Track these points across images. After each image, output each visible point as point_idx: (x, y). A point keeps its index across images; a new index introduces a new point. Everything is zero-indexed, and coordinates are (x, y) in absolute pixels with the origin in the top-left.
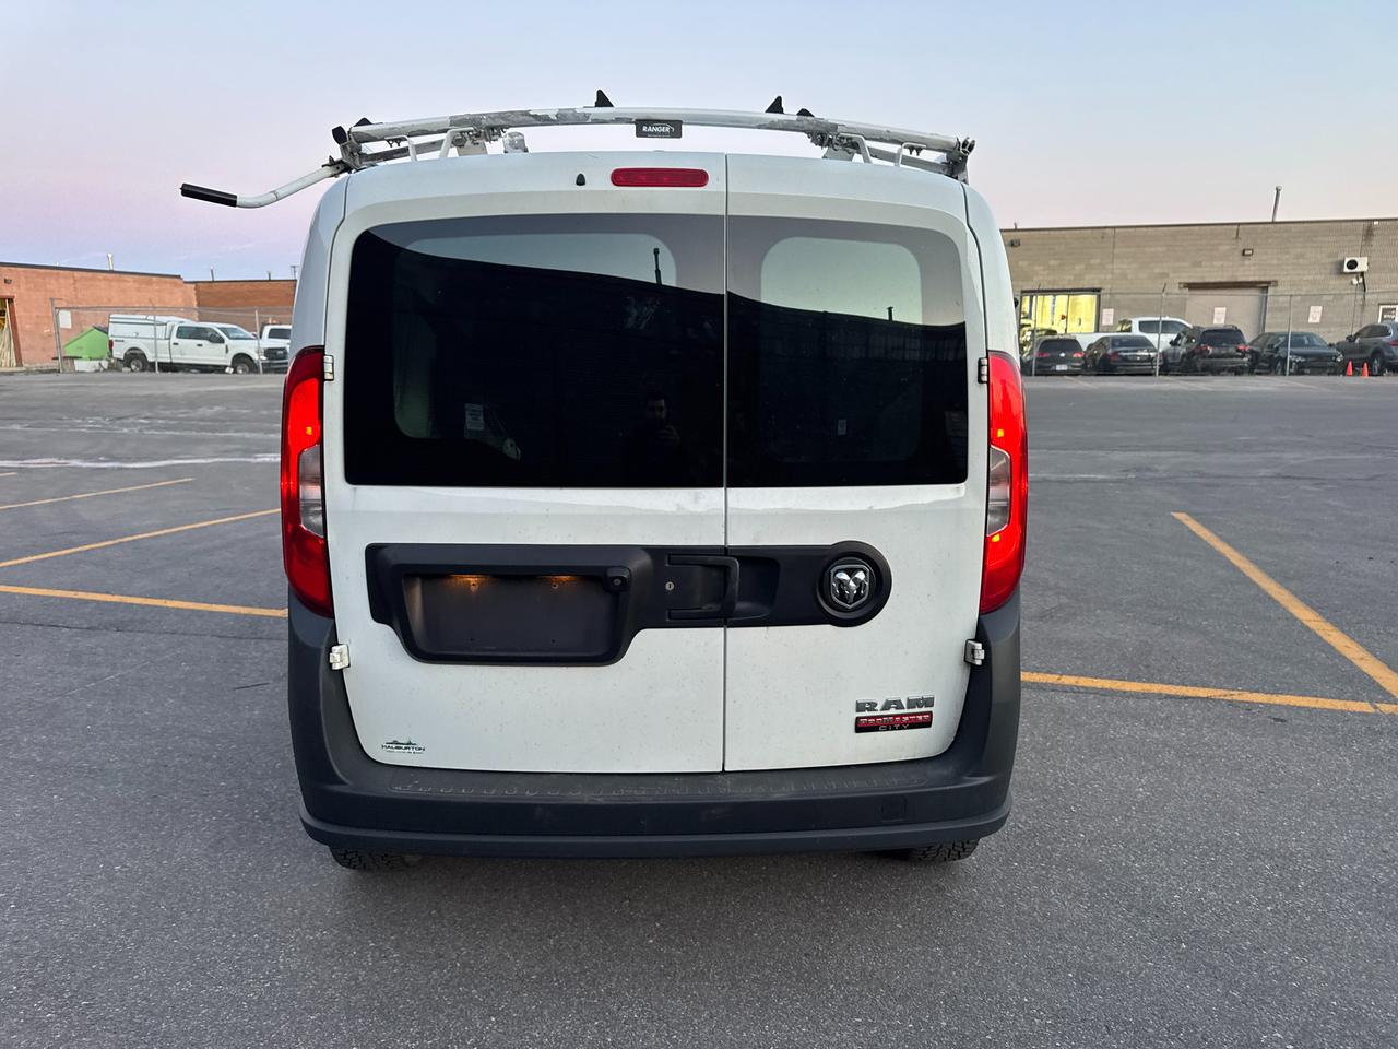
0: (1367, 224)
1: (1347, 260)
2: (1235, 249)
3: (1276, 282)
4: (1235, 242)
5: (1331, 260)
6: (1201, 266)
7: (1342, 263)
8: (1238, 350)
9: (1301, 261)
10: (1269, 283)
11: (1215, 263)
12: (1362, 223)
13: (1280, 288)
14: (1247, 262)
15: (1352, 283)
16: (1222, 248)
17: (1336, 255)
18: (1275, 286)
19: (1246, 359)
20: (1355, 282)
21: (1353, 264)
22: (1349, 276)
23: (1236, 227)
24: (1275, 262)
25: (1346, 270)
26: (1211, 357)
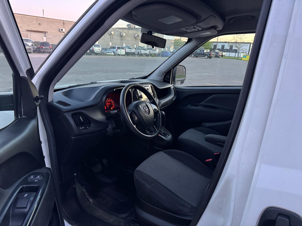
0: (63, 21)
1: (61, 29)
2: (37, 23)
3: (47, 32)
4: (37, 21)
5: (58, 28)
6: (30, 26)
7: (60, 29)
8: (50, 48)
9: (52, 28)
10: (46, 32)
11: (33, 26)
12: (62, 21)
13: (48, 34)
14: (40, 26)
15: (62, 34)
16: (34, 22)
17: (58, 27)
18: (47, 33)
19: (51, 50)
20: (63, 34)
21: (62, 30)
22: (62, 32)
23: (36, 17)
24: (46, 27)
25: (61, 31)
26: (44, 49)
